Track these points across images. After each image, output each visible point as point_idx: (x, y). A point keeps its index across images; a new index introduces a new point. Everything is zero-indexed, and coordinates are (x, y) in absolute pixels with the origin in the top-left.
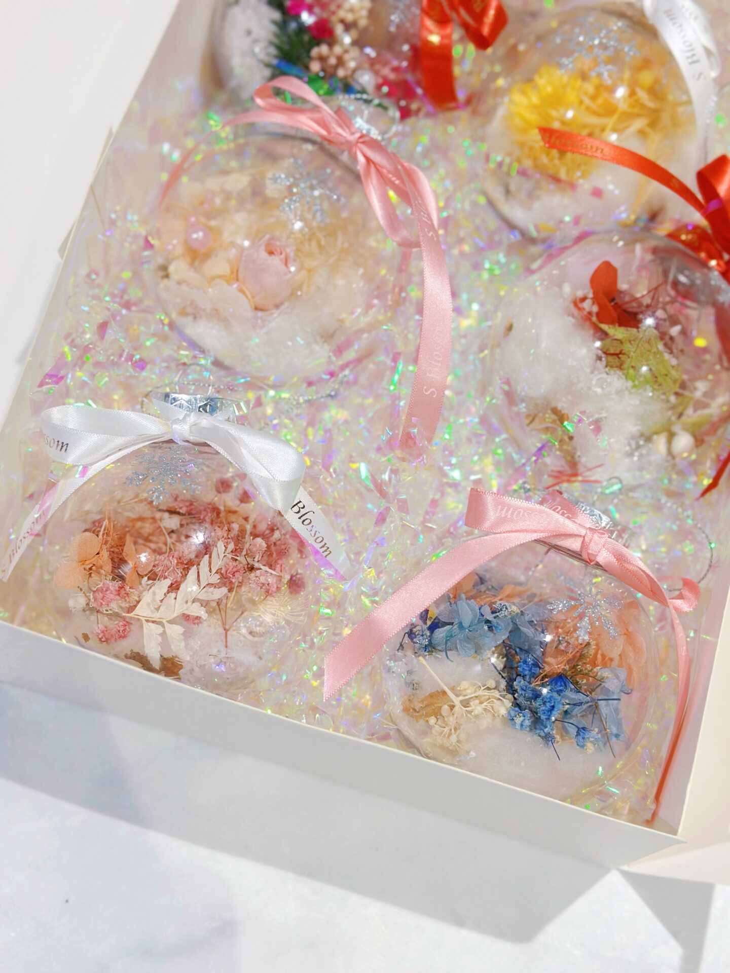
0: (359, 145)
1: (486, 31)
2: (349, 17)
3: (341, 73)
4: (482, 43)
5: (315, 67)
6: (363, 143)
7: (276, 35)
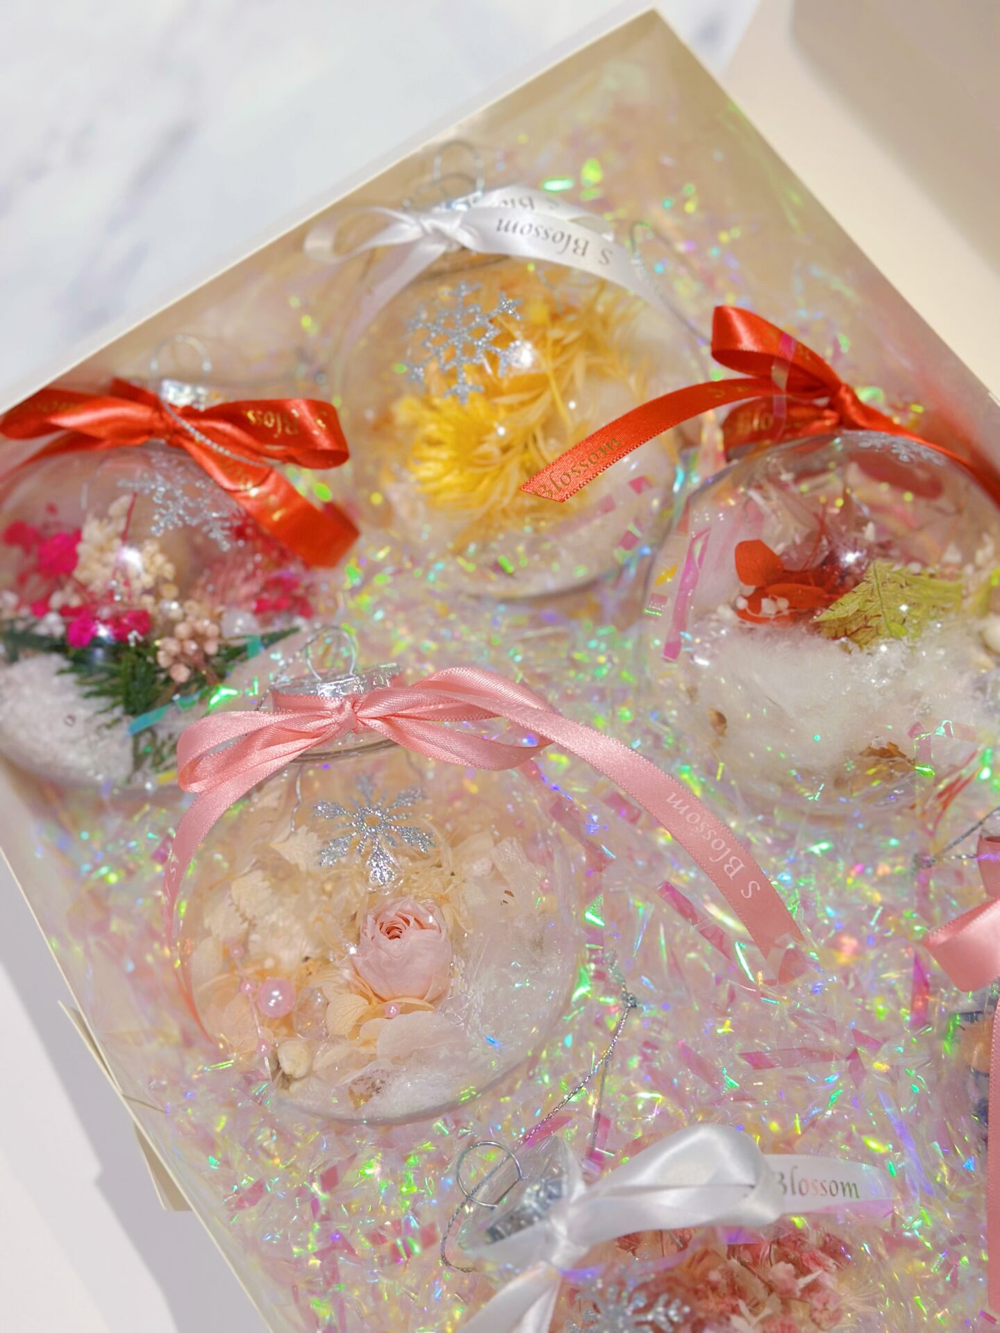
0: (359, 714)
1: (325, 443)
2: (147, 580)
3: (211, 648)
4: (337, 456)
5: (181, 674)
6: (361, 708)
7: (81, 683)
